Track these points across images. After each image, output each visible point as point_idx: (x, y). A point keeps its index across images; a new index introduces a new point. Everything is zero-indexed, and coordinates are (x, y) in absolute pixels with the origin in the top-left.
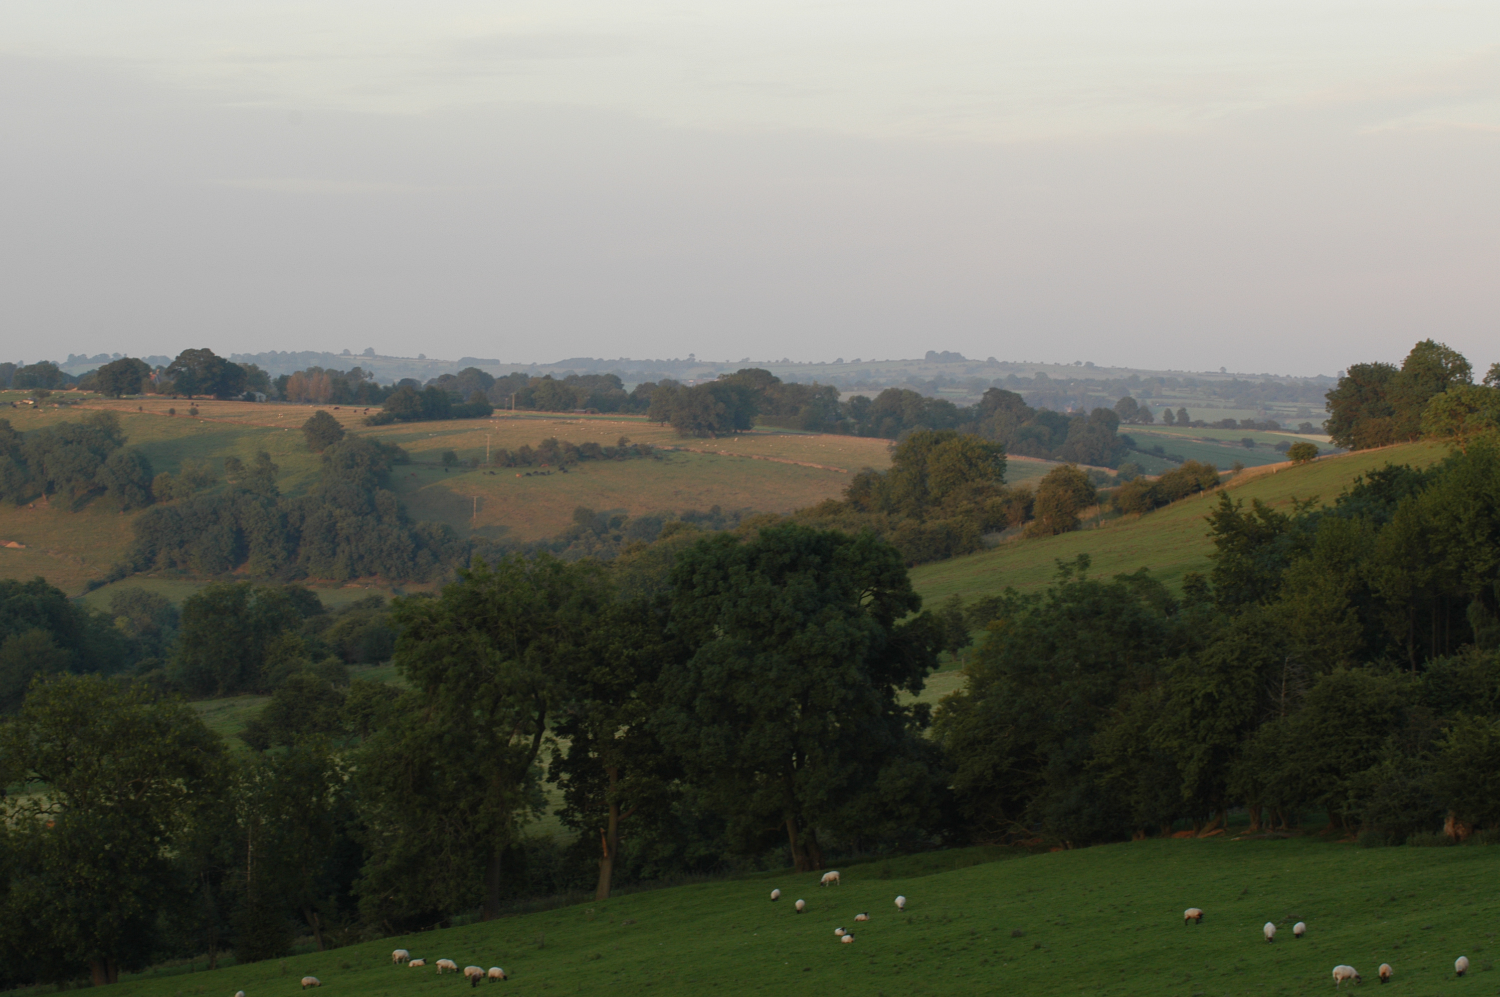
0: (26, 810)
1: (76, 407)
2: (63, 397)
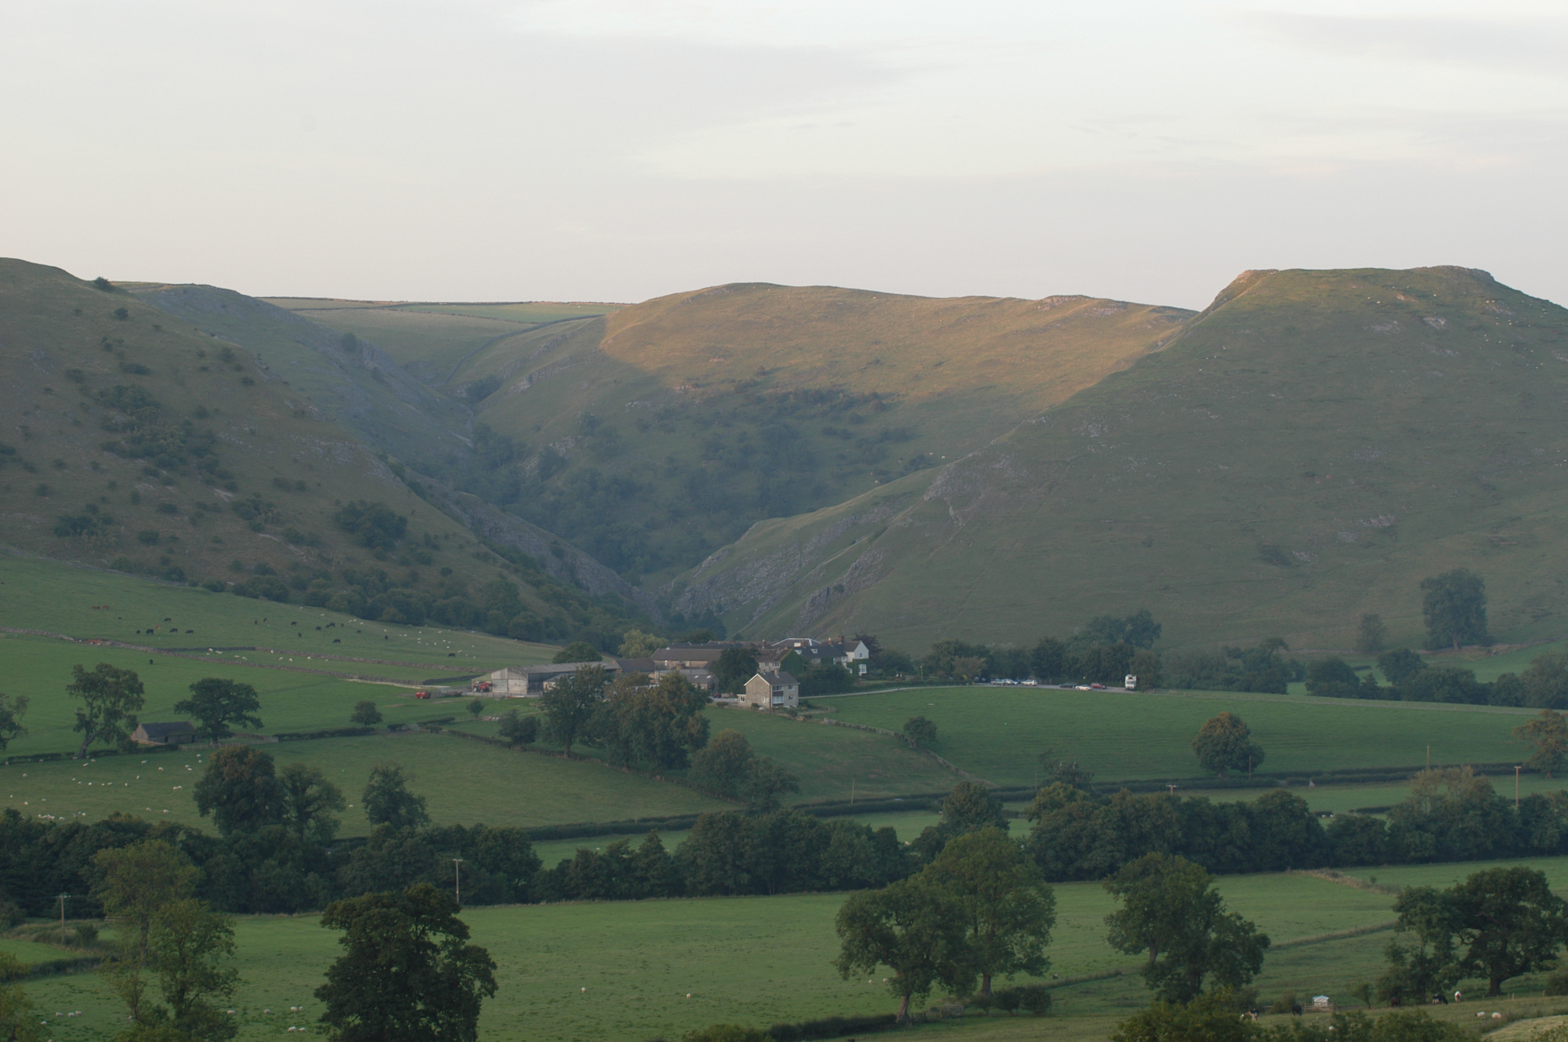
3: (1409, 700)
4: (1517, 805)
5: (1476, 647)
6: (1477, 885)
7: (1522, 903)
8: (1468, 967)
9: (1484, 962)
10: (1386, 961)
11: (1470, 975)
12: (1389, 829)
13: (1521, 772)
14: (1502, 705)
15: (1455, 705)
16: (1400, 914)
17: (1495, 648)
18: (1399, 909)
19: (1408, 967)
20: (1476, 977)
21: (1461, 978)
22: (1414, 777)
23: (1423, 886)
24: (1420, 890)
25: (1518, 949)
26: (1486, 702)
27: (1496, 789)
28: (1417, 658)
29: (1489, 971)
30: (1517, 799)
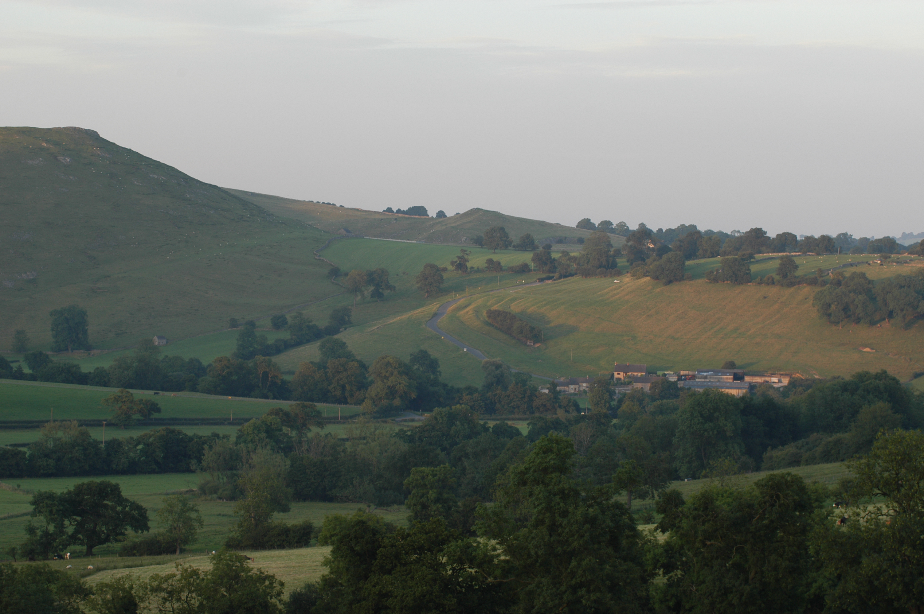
0: (872, 513)
1: (906, 265)
2: (898, 259)
3: (42, 381)
4: (104, 444)
5: (82, 351)
6: (79, 490)
7: (105, 502)
8: (73, 539)
9: (83, 536)
10: (26, 534)
11: (74, 544)
12: (29, 456)
13: (107, 425)
14: (96, 386)
15: (68, 384)
16: (34, 507)
17: (93, 352)
18: (33, 503)
19: (38, 538)
20: (78, 545)
21: (69, 545)
22: (44, 426)
23: (47, 490)
24: (46, 493)
25: (103, 529)
26: (86, 384)
27: (91, 435)
28: (47, 356)
29: (86, 541)
30: (103, 441)
